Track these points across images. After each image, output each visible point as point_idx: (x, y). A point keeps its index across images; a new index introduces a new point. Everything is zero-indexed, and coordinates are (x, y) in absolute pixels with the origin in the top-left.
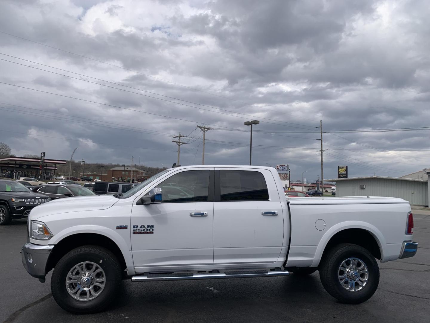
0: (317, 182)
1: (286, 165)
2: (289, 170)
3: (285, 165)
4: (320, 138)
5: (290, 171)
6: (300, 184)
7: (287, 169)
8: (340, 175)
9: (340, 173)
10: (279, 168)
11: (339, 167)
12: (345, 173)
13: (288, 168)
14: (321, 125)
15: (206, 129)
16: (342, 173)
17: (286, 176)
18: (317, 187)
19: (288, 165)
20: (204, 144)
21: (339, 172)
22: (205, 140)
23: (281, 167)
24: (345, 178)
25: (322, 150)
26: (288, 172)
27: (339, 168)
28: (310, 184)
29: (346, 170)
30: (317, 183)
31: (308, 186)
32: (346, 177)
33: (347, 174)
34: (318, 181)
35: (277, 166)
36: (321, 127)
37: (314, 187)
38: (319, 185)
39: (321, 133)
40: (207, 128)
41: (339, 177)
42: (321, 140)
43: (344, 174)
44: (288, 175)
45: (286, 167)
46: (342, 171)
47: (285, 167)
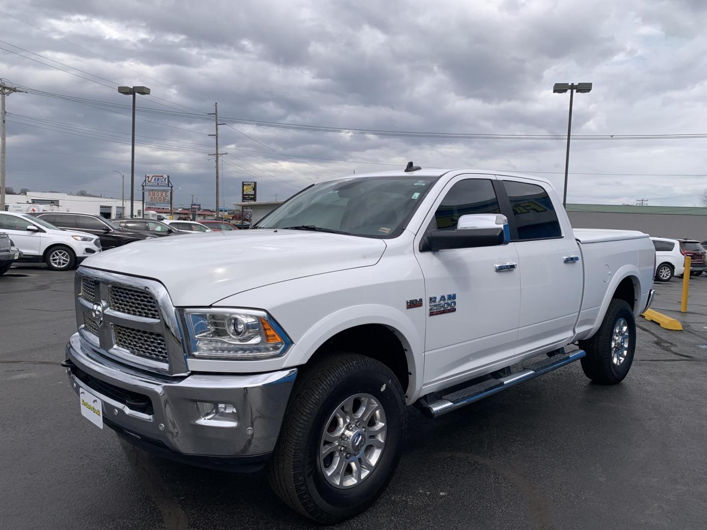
0: (193, 206)
1: (165, 176)
2: (170, 185)
3: (162, 176)
4: (215, 133)
5: (172, 187)
6: (163, 209)
7: (167, 182)
8: (245, 196)
9: (245, 193)
10: (153, 181)
11: (243, 182)
12: (253, 193)
13: (169, 181)
14: (216, 112)
15: (6, 91)
16: (248, 193)
17: (164, 194)
18: (193, 215)
19: (168, 177)
20: (4, 121)
21: (243, 191)
22: (5, 112)
23: (155, 179)
24: (253, 203)
25: (217, 154)
26: (170, 188)
27: (243, 185)
28: (180, 209)
29: (255, 189)
30: (192, 208)
31: (178, 213)
32: (254, 199)
33: (255, 195)
34: (195, 205)
35: (149, 177)
36: (216, 114)
37: (187, 214)
38: (195, 211)
39: (217, 125)
40: (8, 88)
41: (244, 199)
42: (215, 137)
43: (252, 195)
44: (169, 193)
45: (165, 180)
46: (249, 191)
47: (163, 180)
